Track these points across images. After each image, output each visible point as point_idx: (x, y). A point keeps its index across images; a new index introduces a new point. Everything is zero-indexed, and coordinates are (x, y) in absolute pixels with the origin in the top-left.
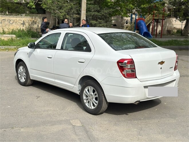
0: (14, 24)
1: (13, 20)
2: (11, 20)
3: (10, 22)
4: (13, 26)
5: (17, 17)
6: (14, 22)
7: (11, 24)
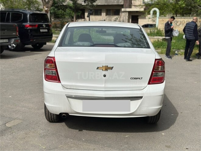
0: (181, 25)
1: (180, 22)
2: (178, 22)
3: (177, 24)
4: (180, 28)
5: (185, 18)
6: (181, 23)
7: (177, 26)
